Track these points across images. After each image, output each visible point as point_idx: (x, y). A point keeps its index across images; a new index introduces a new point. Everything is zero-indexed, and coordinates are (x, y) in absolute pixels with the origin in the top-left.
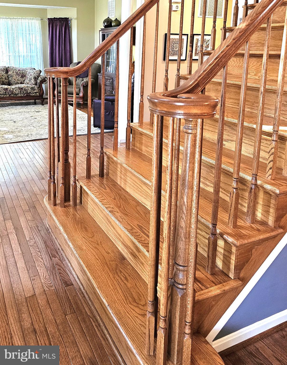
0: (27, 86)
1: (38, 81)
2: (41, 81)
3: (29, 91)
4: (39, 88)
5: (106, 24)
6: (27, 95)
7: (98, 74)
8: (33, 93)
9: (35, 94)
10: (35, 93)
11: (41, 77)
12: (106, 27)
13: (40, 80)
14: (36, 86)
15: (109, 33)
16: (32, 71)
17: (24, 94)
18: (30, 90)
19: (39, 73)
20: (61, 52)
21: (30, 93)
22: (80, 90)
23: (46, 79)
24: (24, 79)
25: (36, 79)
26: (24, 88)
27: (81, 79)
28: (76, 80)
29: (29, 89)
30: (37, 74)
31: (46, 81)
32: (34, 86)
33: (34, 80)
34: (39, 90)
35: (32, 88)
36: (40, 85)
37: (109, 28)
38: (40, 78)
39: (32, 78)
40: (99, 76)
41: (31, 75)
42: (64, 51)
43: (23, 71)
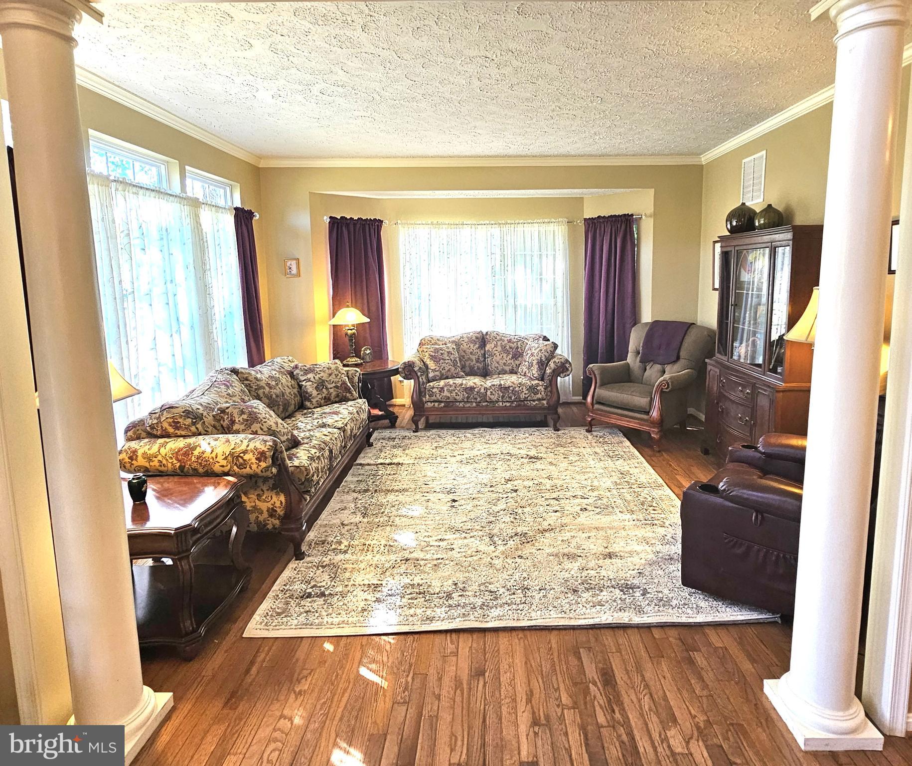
0: (520, 383)
1: (548, 371)
2: (554, 371)
3: (522, 396)
4: (549, 389)
5: (734, 224)
6: (519, 405)
7: (707, 360)
8: (534, 401)
9: (537, 402)
10: (539, 400)
11: (555, 359)
12: (733, 230)
13: (553, 368)
14: (541, 383)
15: (745, 247)
16: (537, 345)
17: (513, 402)
18: (527, 392)
19: (552, 350)
20: (611, 297)
21: (526, 399)
22: (652, 400)
23: (567, 365)
24: (517, 362)
25: (542, 365)
26: (511, 388)
27: (658, 367)
28: (646, 370)
29: (524, 390)
30: (546, 354)
31: (568, 370)
32: (537, 382)
33: (539, 366)
34: (549, 394)
35: (533, 389)
36: (551, 381)
37: (745, 234)
38: (552, 364)
39: (535, 362)
40: (709, 368)
41: (532, 355)
42: (618, 293)
43: (519, 343)
